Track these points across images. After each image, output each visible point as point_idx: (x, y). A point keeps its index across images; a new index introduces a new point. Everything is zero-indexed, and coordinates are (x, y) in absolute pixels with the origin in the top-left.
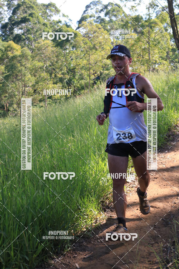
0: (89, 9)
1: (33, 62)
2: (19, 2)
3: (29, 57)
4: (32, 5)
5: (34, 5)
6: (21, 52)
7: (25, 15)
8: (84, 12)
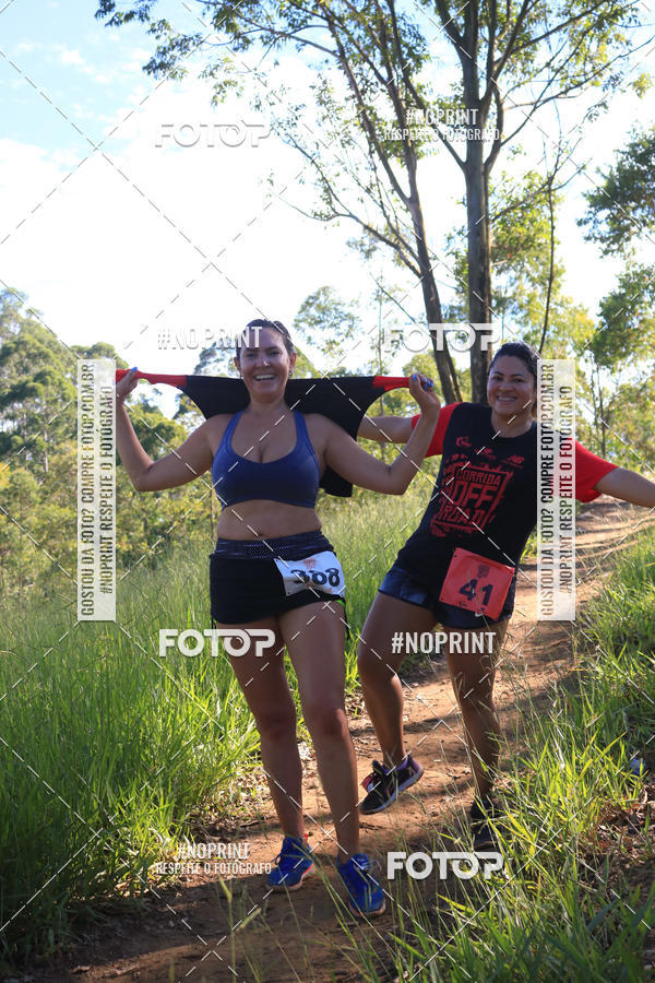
0: (212, 360)
1: (45, 506)
2: (8, 341)
3: (34, 495)
4: (44, 348)
5: (49, 350)
6: (11, 481)
7: (24, 378)
8: (198, 368)
